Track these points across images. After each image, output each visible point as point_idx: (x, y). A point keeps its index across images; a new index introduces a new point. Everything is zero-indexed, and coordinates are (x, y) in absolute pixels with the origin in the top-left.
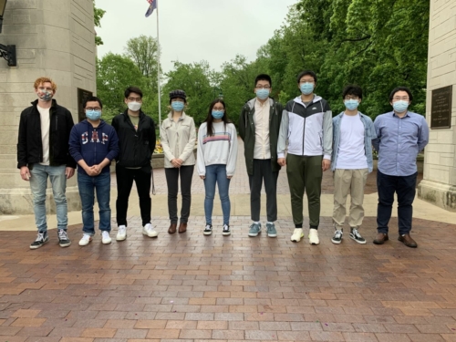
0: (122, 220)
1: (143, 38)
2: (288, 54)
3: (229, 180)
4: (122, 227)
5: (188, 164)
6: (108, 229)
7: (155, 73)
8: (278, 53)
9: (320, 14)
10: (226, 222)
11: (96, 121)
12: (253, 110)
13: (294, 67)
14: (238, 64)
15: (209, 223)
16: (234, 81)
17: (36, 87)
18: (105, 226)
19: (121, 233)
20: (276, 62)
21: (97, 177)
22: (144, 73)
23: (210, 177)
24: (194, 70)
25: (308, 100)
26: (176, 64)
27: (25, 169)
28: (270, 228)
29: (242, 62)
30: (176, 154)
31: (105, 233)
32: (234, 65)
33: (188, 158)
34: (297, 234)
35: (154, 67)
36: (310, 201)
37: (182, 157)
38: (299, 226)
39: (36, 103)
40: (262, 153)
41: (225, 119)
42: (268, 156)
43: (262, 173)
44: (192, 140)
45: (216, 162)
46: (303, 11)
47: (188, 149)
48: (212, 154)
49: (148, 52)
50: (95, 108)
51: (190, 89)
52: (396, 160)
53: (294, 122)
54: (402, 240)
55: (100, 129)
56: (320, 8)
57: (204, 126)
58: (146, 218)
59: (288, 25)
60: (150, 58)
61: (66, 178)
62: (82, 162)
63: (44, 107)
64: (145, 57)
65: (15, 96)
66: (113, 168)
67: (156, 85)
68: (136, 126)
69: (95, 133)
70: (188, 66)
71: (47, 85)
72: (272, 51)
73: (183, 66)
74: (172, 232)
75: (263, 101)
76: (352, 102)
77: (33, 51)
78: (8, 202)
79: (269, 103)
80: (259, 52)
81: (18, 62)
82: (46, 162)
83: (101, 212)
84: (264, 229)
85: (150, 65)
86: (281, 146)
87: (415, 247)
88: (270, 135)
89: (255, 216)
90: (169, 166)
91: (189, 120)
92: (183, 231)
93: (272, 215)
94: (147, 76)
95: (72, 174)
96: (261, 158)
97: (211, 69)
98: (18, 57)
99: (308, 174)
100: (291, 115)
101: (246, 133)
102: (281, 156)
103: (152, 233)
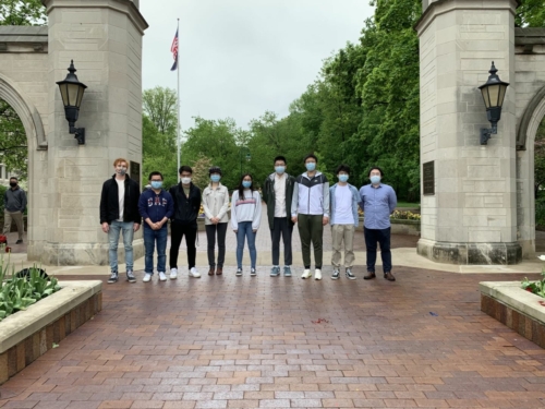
0: (173, 264)
1: (159, 89)
2: (324, 111)
3: (255, 233)
4: (174, 269)
5: (223, 221)
6: (164, 271)
7: (172, 129)
8: (312, 110)
9: (350, 77)
10: (253, 266)
11: (157, 189)
12: (274, 181)
13: (329, 125)
14: (268, 121)
15: (240, 267)
16: (263, 140)
17: (115, 165)
18: (161, 268)
19: (173, 273)
20: (309, 119)
21: (158, 230)
22: (160, 129)
23: (241, 232)
24: (219, 129)
25: (311, 175)
26: (197, 120)
27: (105, 224)
28: (287, 270)
29: (272, 118)
30: (215, 214)
31: (162, 273)
32: (263, 122)
33: (223, 217)
34: (306, 273)
35: (170, 122)
36: (315, 248)
37: (219, 216)
38: (308, 267)
39: (114, 176)
40: (280, 213)
41: (252, 188)
42: (284, 215)
43: (280, 227)
44: (226, 204)
45: (246, 220)
46: (332, 75)
47: (223, 210)
48: (243, 214)
49: (165, 105)
50: (158, 180)
51: (213, 148)
52: (374, 218)
53: (302, 191)
54: (386, 277)
55: (161, 195)
56: (349, 73)
57: (236, 193)
58: (192, 263)
59: (323, 80)
60: (167, 112)
61: (134, 231)
62: (148, 220)
63: (120, 179)
64: (160, 110)
65: (81, 168)
66: (169, 225)
67: (173, 143)
68: (188, 196)
69: (157, 198)
70: (211, 123)
71: (123, 164)
72: (305, 107)
73: (205, 122)
74: (211, 274)
75: (280, 175)
76: (343, 176)
77: (99, 133)
78: (72, 255)
79: (285, 176)
80: (292, 107)
81: (86, 141)
82: (121, 219)
83: (159, 258)
84: (282, 271)
85: (166, 120)
86: (294, 208)
87: (394, 280)
88: (286, 200)
89: (276, 261)
90: (208, 223)
91: (224, 189)
92: (220, 274)
93: (289, 260)
94: (163, 132)
95: (138, 228)
96: (280, 216)
97: (237, 127)
98: (86, 137)
99: (312, 228)
100: (301, 185)
101: (269, 198)
102: (294, 216)
103: (196, 274)
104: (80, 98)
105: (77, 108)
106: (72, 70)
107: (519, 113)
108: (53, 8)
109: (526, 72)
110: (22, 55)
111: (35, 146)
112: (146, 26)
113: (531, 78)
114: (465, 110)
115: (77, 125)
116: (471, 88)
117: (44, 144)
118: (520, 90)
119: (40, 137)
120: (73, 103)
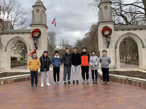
77: (40, 47)
98: (38, 48)
104: (37, 42)
105: (36, 44)
107: (116, 42)
109: (117, 34)
111: (29, 50)
112: (48, 28)
113: (118, 35)
115: (36, 46)
118: (115, 37)
119: (30, 48)
120: (36, 43)
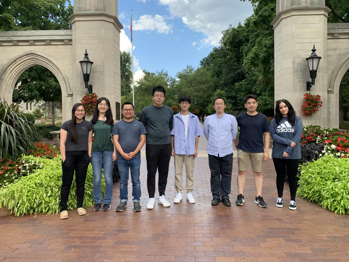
77: (100, 87)
81: (93, 92)
98: (93, 90)
105: (89, 75)
106: (86, 55)
107: (330, 72)
108: (75, 21)
109: (334, 49)
110: (58, 46)
111: (66, 95)
112: (122, 27)
114: (298, 72)
116: (301, 59)
117: (71, 93)
119: (68, 89)
